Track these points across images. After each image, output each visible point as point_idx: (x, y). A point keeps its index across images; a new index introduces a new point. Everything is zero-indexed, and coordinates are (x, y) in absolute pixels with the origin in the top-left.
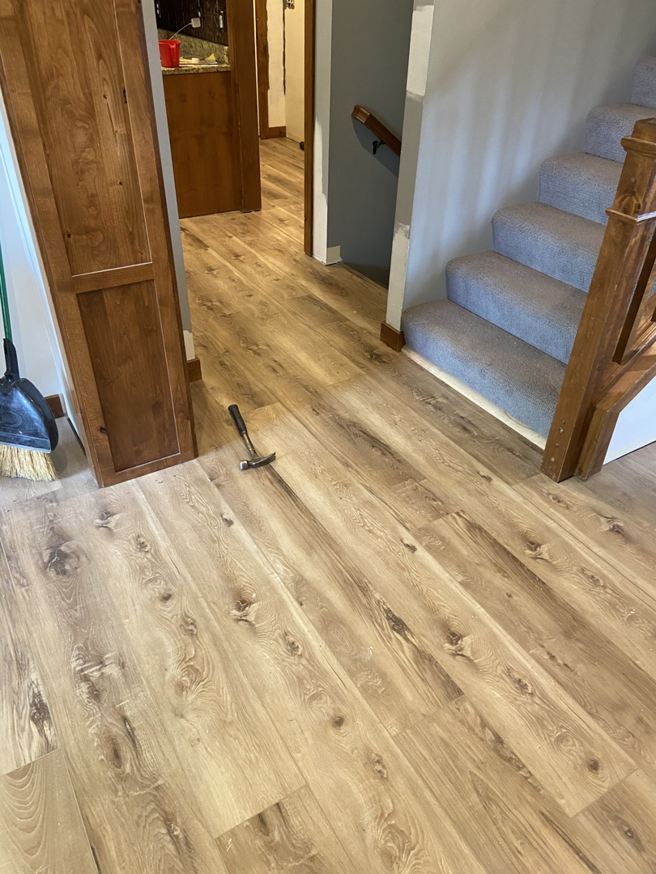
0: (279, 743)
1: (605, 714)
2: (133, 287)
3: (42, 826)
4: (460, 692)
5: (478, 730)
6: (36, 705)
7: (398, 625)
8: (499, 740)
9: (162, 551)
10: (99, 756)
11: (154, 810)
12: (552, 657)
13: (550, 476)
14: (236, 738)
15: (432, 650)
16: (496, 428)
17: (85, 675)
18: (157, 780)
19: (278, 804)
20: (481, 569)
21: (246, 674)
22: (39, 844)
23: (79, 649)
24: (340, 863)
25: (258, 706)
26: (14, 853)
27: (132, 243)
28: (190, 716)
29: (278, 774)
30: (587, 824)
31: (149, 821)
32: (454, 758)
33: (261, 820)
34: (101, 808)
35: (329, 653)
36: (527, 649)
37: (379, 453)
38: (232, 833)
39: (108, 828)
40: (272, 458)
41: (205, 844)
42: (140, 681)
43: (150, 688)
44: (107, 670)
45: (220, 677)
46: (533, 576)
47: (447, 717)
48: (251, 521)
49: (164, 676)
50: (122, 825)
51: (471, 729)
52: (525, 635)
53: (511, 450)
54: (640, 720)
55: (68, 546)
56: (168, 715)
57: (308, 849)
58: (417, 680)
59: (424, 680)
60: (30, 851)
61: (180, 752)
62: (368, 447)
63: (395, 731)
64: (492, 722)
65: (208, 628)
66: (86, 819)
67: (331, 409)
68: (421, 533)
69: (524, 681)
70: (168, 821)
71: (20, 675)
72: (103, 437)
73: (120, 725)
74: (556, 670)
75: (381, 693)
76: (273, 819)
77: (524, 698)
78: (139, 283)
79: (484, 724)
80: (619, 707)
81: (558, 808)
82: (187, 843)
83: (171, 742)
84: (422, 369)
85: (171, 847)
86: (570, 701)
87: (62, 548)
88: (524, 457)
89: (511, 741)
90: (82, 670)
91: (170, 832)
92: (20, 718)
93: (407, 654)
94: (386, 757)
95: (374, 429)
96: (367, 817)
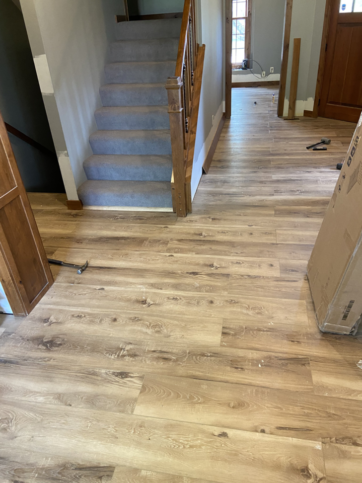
0: (204, 318)
1: (261, 255)
2: (13, 202)
3: (172, 390)
4: (229, 275)
5: (242, 278)
6: (118, 375)
7: (195, 273)
8: (249, 276)
9: (90, 312)
10: (161, 364)
11: (196, 358)
12: (237, 253)
13: (182, 217)
14: (192, 327)
15: (210, 272)
16: (150, 213)
17: (122, 355)
18: (186, 352)
19: (223, 328)
20: (196, 248)
21: (172, 314)
22: (178, 393)
23: (106, 353)
24: (252, 323)
25: (186, 316)
26: (175, 402)
27: (8, 179)
28: (172, 334)
29: (213, 323)
30: (283, 275)
31: (198, 360)
32: (245, 286)
33: (223, 333)
34: (181, 370)
35: (187, 292)
36: (230, 256)
37: (123, 240)
38: (222, 342)
39: (190, 371)
40: (87, 263)
41: (219, 349)
42: (143, 341)
43: (149, 339)
44: (126, 349)
45: (165, 321)
46: (210, 241)
47: (233, 281)
48: (109, 283)
49: (148, 334)
50: (193, 367)
51: (241, 279)
52: (226, 254)
53: (162, 217)
54: (268, 251)
55: (45, 339)
56: (165, 340)
57: (242, 328)
58: (216, 280)
59: (218, 279)
60: (178, 396)
61: (182, 342)
62: (117, 241)
63: (227, 293)
64: (243, 274)
65: (143, 315)
66: (181, 376)
67: (85, 239)
68: (169, 250)
69: (238, 262)
70: (203, 355)
71: (97, 376)
72: (22, 286)
73: (155, 353)
74: (241, 255)
75: (212, 289)
76: (226, 331)
77: (242, 265)
78: (15, 199)
79: (242, 276)
80: (261, 252)
81: (276, 277)
82: (215, 354)
83: (176, 343)
84: (100, 210)
85: (212, 358)
86: (251, 258)
87: (44, 341)
88: (169, 216)
89: (250, 274)
90: (118, 356)
91: (208, 356)
92: (118, 382)
93: (206, 277)
94: (232, 299)
95: (110, 235)
96: (245, 311)
